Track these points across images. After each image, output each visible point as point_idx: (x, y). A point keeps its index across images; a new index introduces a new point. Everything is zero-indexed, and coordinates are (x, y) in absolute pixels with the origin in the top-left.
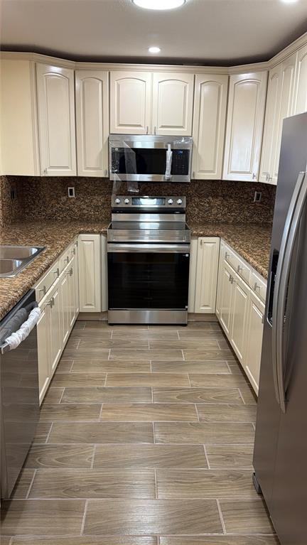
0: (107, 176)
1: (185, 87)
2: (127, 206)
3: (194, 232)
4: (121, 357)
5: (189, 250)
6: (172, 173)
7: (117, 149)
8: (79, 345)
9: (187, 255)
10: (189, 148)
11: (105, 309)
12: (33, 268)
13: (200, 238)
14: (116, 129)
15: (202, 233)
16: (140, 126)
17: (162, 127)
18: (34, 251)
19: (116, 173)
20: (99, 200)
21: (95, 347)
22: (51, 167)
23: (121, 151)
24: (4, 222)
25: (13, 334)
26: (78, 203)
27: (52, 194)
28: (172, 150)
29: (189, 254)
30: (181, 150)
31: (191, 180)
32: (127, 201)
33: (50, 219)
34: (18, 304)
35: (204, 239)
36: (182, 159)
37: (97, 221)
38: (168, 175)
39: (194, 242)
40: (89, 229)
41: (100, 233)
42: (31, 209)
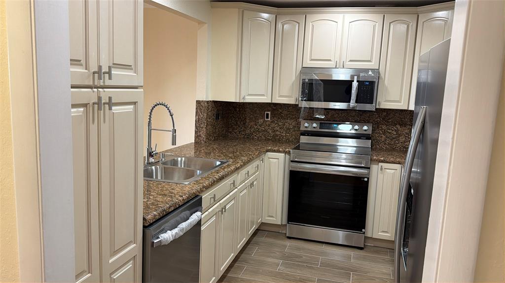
0: (297, 103)
1: (374, 26)
2: (314, 130)
3: (375, 157)
4: (289, 270)
5: (369, 174)
6: (356, 102)
7: (307, 81)
8: (255, 253)
9: (366, 179)
10: (375, 80)
11: (285, 222)
12: (207, 178)
13: (381, 164)
14: (308, 63)
15: (382, 159)
16: (330, 60)
17: (351, 61)
18: (218, 163)
19: (305, 100)
20: (290, 123)
21: (269, 257)
22: (249, 95)
23: (310, 82)
24: (207, 139)
25: (169, 231)
26: (273, 125)
27: (251, 116)
28: (358, 81)
29: (368, 179)
30: (367, 82)
31: (376, 109)
32: (315, 125)
33: (248, 138)
34: (180, 207)
35: (385, 165)
36: (368, 90)
37: (288, 142)
38: (353, 103)
39: (375, 168)
40: (276, 149)
41: (285, 152)
42: (234, 129)
